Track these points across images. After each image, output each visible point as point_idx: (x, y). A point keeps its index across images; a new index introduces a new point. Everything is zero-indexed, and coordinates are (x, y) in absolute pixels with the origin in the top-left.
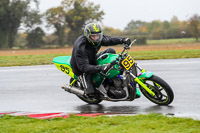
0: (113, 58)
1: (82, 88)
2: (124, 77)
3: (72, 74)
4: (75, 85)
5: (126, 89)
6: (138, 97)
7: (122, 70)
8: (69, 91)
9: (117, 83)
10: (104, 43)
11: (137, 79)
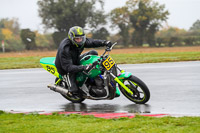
0: (95, 59)
1: (67, 87)
2: (105, 76)
3: (57, 74)
4: (60, 84)
5: (106, 88)
6: (118, 96)
7: (103, 70)
8: (54, 90)
9: (99, 83)
10: (87, 46)
11: (117, 79)
